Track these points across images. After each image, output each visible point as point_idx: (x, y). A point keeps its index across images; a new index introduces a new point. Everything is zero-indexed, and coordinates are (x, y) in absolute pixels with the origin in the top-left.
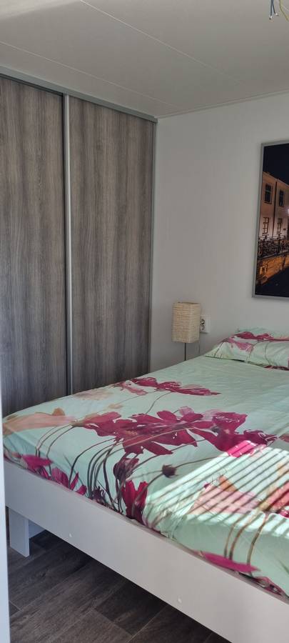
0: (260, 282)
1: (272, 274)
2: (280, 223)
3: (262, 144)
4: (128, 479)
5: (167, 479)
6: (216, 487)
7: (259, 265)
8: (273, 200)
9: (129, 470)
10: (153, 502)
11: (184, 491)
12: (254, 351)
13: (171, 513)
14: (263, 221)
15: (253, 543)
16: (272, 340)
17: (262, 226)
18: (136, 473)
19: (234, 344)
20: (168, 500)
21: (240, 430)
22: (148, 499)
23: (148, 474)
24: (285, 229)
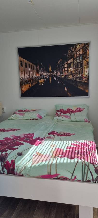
0: (22, 93)
1: (26, 90)
2: (27, 73)
3: (17, 47)
4: (6, 161)
5: (20, 157)
6: (36, 155)
7: (21, 88)
8: (23, 66)
9: (5, 157)
10: (18, 166)
11: (28, 159)
12: (25, 115)
13: (26, 167)
14: (21, 73)
15: (56, 167)
16: (29, 111)
17: (21, 74)
18: (8, 158)
19: (18, 114)
20: (24, 163)
21: (34, 138)
22: (16, 165)
23: (13, 157)
24: (28, 75)
